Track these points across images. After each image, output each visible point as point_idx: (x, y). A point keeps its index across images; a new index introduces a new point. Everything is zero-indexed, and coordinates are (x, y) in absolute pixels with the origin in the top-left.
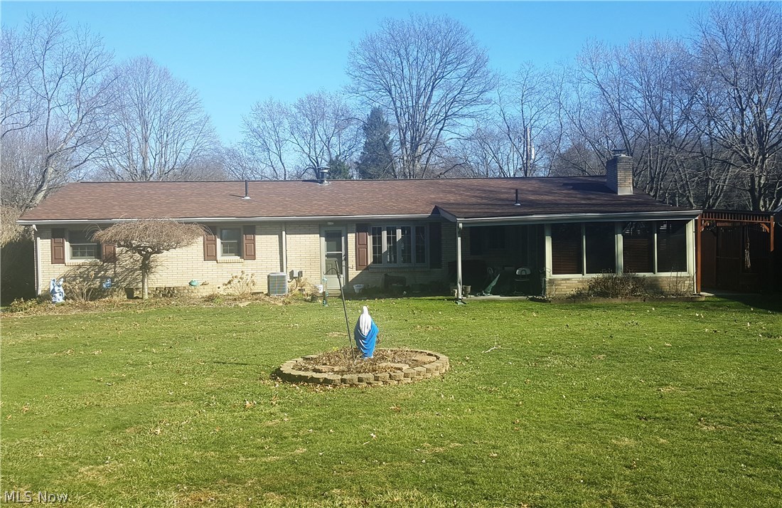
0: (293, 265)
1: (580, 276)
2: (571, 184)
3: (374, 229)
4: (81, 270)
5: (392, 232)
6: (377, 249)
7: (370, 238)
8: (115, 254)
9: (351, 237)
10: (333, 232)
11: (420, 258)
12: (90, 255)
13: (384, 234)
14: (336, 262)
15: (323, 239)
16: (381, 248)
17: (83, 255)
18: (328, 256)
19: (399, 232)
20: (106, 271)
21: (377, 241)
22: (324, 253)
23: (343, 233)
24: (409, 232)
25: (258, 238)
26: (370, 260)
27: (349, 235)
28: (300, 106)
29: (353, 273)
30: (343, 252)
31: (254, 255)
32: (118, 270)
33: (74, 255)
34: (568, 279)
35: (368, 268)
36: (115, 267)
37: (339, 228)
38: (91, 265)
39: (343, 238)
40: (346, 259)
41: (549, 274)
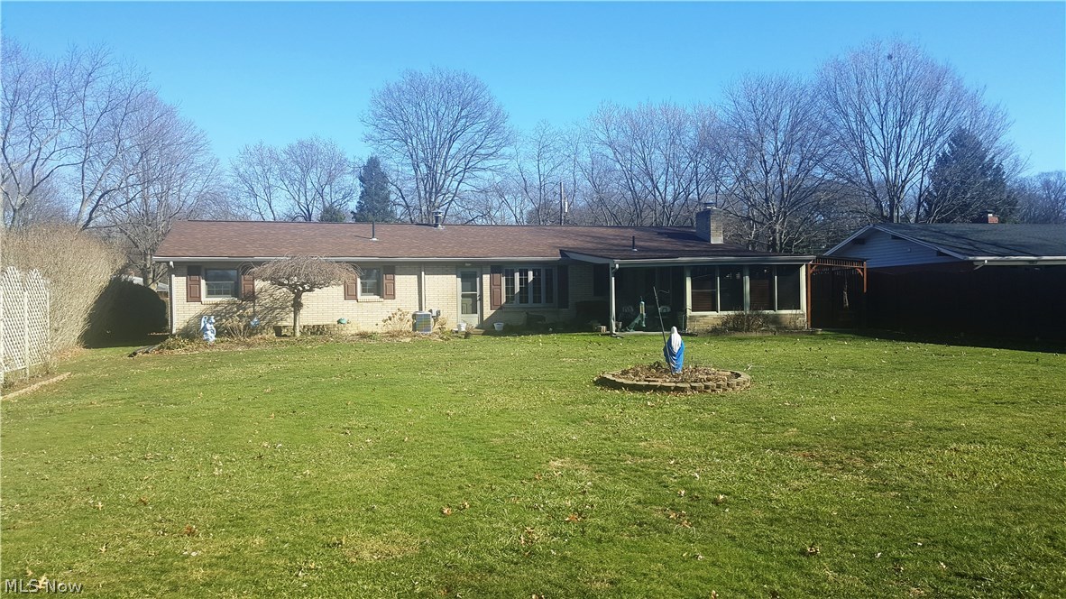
0: (431, 305)
1: (715, 313)
2: (666, 233)
3: (507, 271)
4: (219, 308)
5: (524, 273)
6: (510, 289)
7: (503, 279)
8: (254, 292)
9: (486, 278)
10: (468, 273)
11: (549, 299)
12: (226, 293)
13: (517, 275)
14: (471, 302)
15: (459, 279)
16: (513, 289)
17: (218, 293)
18: (463, 296)
19: (531, 274)
20: (245, 309)
21: (510, 282)
22: (460, 293)
23: (478, 274)
24: (539, 275)
25: (397, 278)
26: (504, 300)
27: (484, 276)
28: (291, 152)
29: (488, 312)
30: (478, 293)
31: (394, 295)
32: (257, 308)
33: (210, 293)
34: (705, 316)
35: (501, 308)
36: (254, 306)
37: (474, 270)
38: (229, 304)
39: (478, 279)
40: (481, 300)
41: (689, 313)
